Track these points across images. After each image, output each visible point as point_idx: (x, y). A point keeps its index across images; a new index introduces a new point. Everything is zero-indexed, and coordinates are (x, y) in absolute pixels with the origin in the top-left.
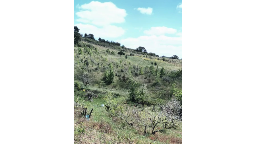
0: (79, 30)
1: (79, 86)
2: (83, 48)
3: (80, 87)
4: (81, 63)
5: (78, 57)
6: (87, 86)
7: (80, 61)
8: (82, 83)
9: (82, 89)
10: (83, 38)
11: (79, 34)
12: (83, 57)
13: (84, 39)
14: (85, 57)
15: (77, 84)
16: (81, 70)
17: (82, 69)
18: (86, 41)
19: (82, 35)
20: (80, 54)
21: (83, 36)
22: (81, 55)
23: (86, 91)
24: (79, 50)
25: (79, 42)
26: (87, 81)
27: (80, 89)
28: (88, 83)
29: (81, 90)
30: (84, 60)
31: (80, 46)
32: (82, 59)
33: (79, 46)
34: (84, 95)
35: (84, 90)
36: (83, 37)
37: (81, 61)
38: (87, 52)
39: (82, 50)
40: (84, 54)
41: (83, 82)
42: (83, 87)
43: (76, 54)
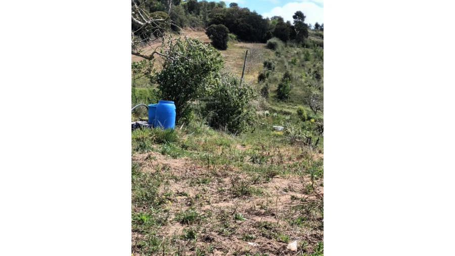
0: (305, 17)
1: (305, 114)
2: (312, 49)
3: (306, 116)
4: (308, 75)
5: (303, 66)
6: (317, 113)
7: (307, 73)
8: (309, 109)
9: (309, 119)
10: (313, 32)
11: (306, 25)
12: (312, 65)
13: (315, 32)
14: (314, 66)
15: (300, 110)
16: (308, 87)
17: (310, 86)
18: (318, 37)
19: (310, 26)
20: (307, 60)
21: (313, 28)
22: (308, 63)
23: (316, 121)
24: (306, 53)
25: (305, 39)
26: (317, 105)
27: (306, 118)
28: (319, 109)
29: (307, 120)
30: (312, 70)
31: (308, 47)
32: (310, 70)
33: (305, 46)
34: (312, 127)
35: (313, 120)
36: (313, 30)
37: (309, 73)
38: (319, 56)
39: (311, 53)
40: (313, 60)
41: (311, 107)
42: (311, 116)
43: (300, 61)
